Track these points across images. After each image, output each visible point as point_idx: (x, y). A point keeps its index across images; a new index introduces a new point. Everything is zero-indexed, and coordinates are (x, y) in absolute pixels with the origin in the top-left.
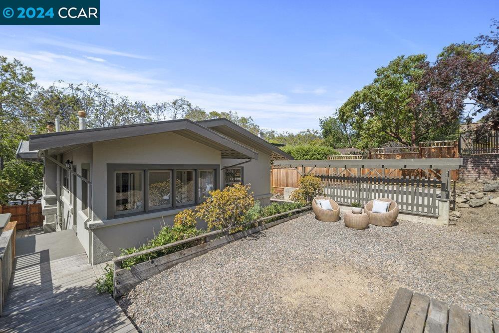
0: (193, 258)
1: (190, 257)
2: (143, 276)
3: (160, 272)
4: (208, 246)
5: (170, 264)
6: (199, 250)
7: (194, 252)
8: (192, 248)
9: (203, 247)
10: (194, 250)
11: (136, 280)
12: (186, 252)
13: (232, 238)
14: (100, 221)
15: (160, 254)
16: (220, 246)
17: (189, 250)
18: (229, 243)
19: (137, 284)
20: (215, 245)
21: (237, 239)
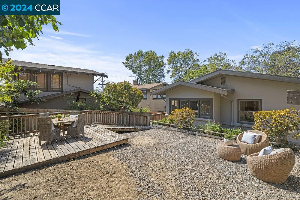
2: (154, 127)
3: (157, 128)
4: (170, 128)
5: (159, 128)
7: (165, 128)
9: (168, 128)
13: (179, 130)
14: (167, 114)
15: (160, 124)
16: (174, 131)
18: (178, 131)
19: (153, 128)
20: (172, 129)
21: (182, 132)
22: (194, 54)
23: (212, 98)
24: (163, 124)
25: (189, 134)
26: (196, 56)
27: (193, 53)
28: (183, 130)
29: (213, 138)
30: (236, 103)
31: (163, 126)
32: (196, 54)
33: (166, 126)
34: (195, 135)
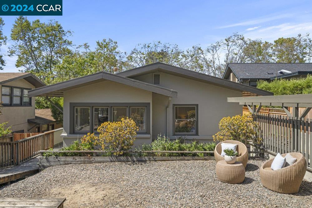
0: (81, 163)
1: (79, 162)
2: (52, 164)
3: (61, 165)
4: (93, 159)
5: (66, 162)
6: (87, 160)
7: (82, 160)
8: (82, 157)
9: (90, 159)
10: (82, 158)
11: (48, 164)
12: (78, 158)
13: (114, 159)
14: (66, 135)
15: (65, 154)
16: (103, 162)
17: (79, 158)
18: (111, 161)
19: (48, 166)
20: (99, 160)
21: (120, 161)
22: (66, 30)
23: (150, 103)
24: (74, 153)
25: (134, 161)
26: (68, 34)
27: (64, 29)
28: (122, 158)
29: (173, 160)
30: (172, 109)
31: (77, 158)
32: (69, 32)
33: (84, 155)
34: (145, 161)
